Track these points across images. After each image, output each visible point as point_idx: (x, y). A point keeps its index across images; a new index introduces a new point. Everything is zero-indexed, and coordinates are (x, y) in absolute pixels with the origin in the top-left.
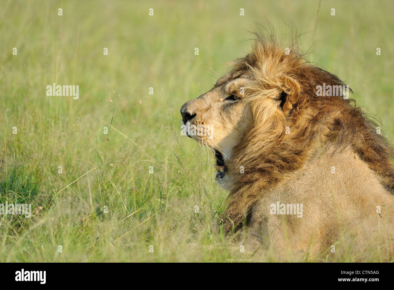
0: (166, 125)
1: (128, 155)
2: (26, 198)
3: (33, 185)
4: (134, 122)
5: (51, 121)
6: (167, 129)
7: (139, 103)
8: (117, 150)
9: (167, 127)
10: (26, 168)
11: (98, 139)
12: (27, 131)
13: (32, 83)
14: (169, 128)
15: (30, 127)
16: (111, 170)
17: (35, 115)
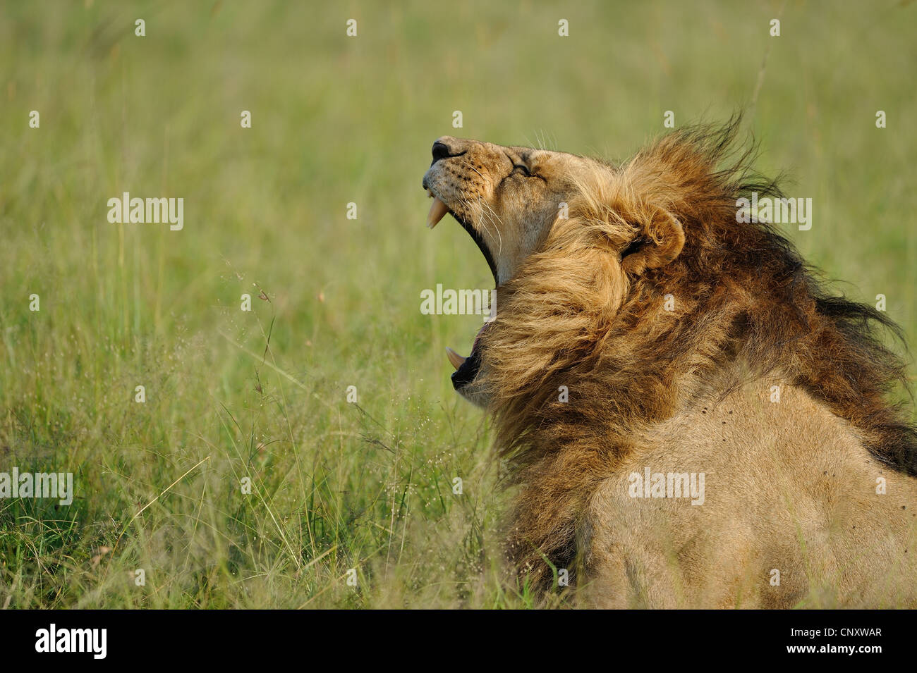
0: (384, 347)
1: (299, 423)
2: (65, 532)
3: (79, 502)
4: (308, 343)
5: (115, 350)
6: (388, 357)
7: (319, 300)
8: (271, 410)
9: (386, 352)
10: (61, 463)
11: (226, 387)
12: (59, 376)
13: (61, 265)
14: (393, 354)
15: (65, 367)
16: (260, 460)
17: (76, 338)
